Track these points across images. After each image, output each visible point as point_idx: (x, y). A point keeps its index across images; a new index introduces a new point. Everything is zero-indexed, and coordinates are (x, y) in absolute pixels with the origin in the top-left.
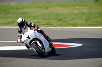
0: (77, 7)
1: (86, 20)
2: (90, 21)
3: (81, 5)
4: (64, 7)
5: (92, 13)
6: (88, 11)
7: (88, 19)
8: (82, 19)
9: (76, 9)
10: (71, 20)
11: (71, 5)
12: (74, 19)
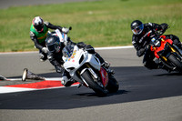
0: (90, 13)
1: (107, 35)
2: (114, 36)
3: (97, 9)
4: (67, 13)
5: (117, 22)
6: (110, 17)
7: (109, 32)
8: (99, 32)
9: (88, 15)
10: (80, 37)
11: (80, 9)
12: (85, 34)
